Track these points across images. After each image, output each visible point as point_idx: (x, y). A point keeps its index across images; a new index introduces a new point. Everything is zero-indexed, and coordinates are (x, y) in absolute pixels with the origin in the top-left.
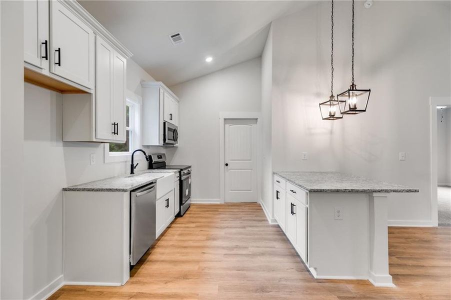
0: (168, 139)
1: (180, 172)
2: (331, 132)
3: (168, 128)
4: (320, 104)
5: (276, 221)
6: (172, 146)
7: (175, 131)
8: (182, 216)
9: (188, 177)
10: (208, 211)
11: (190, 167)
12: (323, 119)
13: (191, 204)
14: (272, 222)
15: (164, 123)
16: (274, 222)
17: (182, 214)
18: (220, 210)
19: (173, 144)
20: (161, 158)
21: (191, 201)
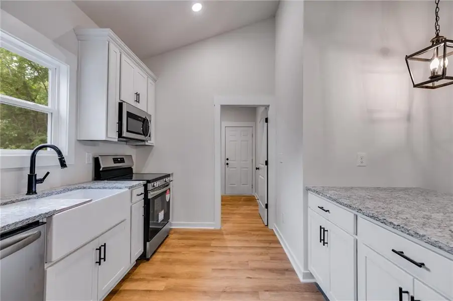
0: (128, 131)
1: (145, 186)
2: (409, 118)
3: (128, 113)
4: (407, 58)
5: (311, 275)
6: (143, 143)
7: (145, 122)
8: (148, 260)
9: (165, 192)
10: (194, 246)
11: (168, 176)
12: (415, 86)
13: (171, 229)
14: (304, 278)
15: (121, 105)
16: (309, 278)
17: (148, 256)
18: (214, 243)
19: (143, 141)
20: (122, 161)
21: (171, 225)
